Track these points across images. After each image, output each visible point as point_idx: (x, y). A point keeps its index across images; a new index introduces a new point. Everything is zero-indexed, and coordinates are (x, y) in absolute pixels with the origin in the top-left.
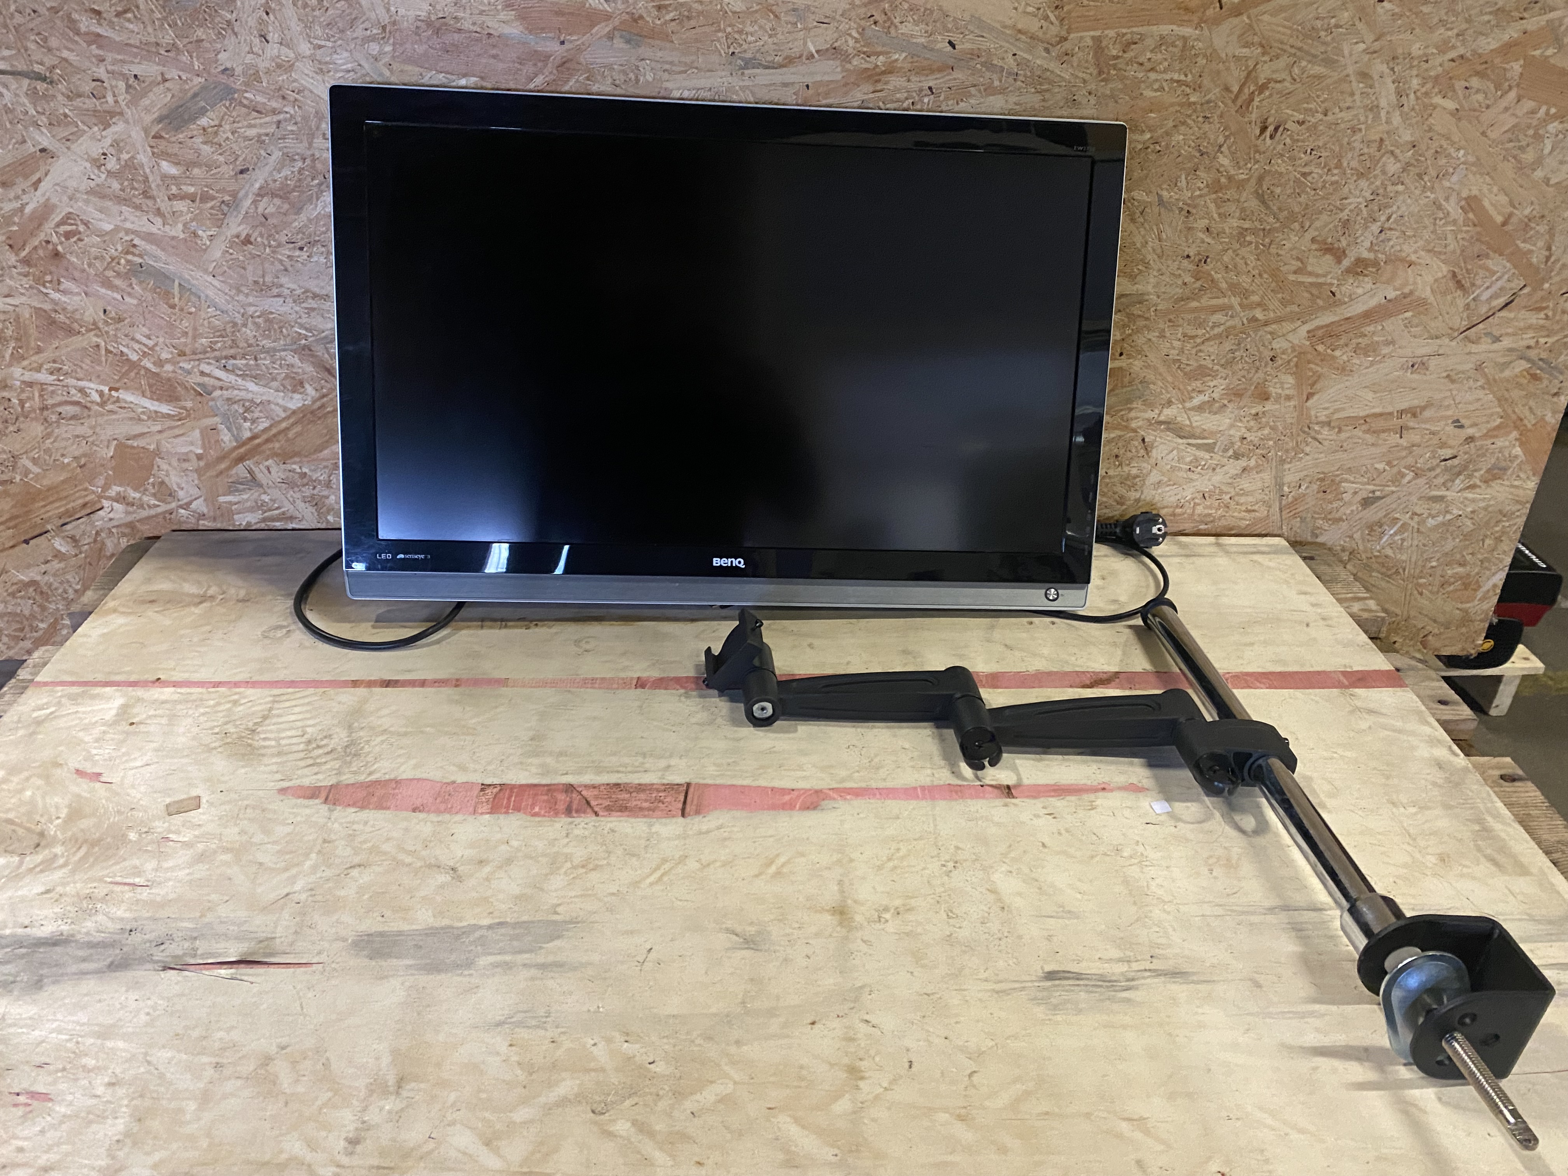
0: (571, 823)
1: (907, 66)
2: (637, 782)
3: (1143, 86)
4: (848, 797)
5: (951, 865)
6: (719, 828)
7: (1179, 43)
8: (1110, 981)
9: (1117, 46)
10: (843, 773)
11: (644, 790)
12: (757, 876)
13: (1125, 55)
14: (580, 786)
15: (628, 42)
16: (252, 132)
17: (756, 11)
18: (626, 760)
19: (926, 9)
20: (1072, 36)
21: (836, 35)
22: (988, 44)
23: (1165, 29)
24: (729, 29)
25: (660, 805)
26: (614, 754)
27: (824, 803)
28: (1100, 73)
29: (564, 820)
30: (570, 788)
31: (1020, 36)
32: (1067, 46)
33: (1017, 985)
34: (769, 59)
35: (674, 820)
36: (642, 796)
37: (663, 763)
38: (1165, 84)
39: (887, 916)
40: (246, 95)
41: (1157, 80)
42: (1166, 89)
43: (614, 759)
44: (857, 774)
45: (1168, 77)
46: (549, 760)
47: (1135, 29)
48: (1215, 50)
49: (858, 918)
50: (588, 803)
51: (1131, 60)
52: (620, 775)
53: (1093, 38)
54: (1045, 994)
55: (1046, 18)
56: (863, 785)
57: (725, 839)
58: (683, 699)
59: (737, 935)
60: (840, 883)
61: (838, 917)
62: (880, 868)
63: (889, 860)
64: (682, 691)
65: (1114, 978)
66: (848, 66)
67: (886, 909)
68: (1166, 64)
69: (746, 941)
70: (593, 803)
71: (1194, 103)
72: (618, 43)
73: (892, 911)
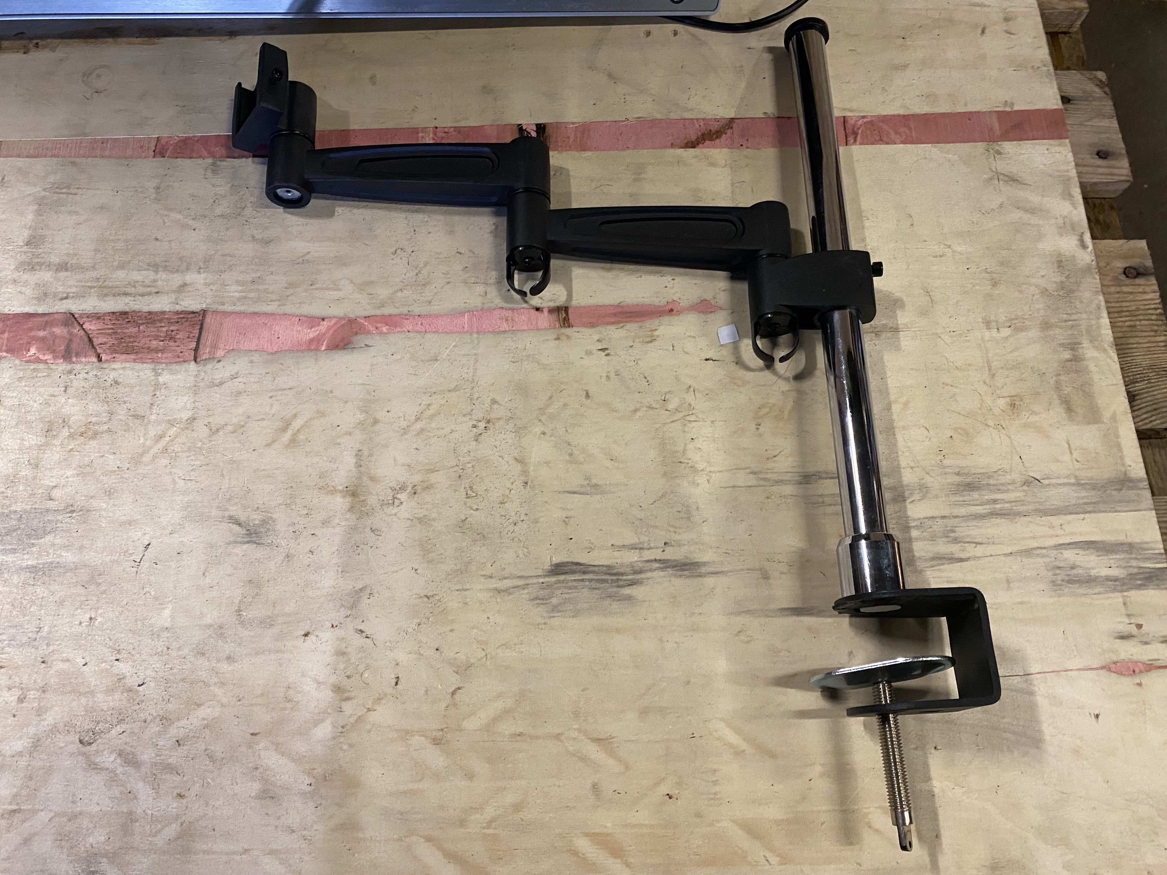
0: (70, 372)
2: (146, 309)
4: (385, 329)
5: (482, 425)
6: (234, 377)
8: (615, 574)
10: (383, 292)
11: (154, 322)
12: (268, 445)
14: (82, 316)
18: (136, 276)
25: (171, 343)
26: (122, 266)
27: (355, 339)
29: (62, 366)
30: (71, 319)
33: (521, 582)
35: (186, 365)
36: (152, 330)
37: (177, 279)
39: (403, 496)
43: (121, 274)
44: (399, 294)
46: (47, 276)
49: (372, 500)
50: (90, 340)
52: (127, 299)
54: (547, 592)
56: (404, 310)
57: (239, 393)
58: (209, 173)
59: (240, 525)
60: (359, 454)
61: (349, 499)
62: (405, 431)
63: (418, 419)
64: (210, 161)
65: (622, 570)
67: (403, 488)
69: (249, 533)
70: (96, 341)
73: (409, 489)
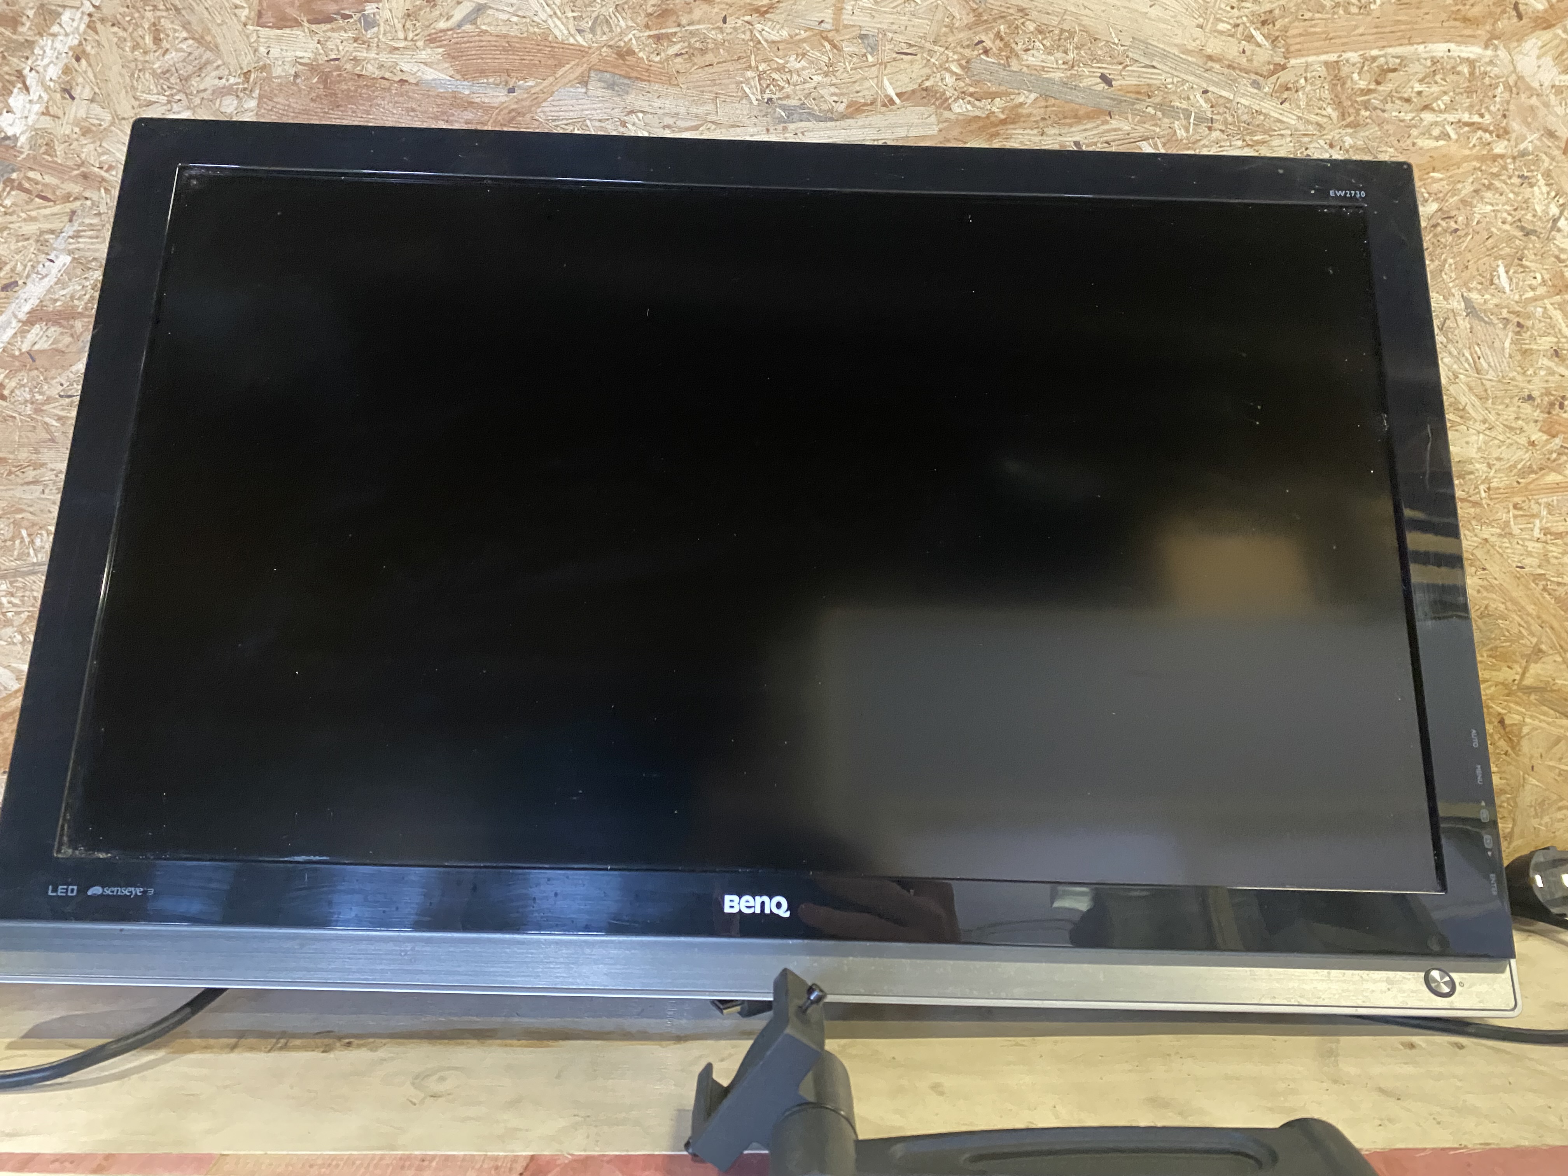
1: (1038, 113)
3: (1414, 132)
7: (1465, 69)
9: (1363, 76)
13: (1380, 88)
15: (611, 86)
16: (30, 229)
17: (804, 40)
19: (1062, 31)
20: (1293, 62)
21: (927, 71)
22: (1161, 76)
23: (1439, 49)
24: (762, 67)
28: (1343, 116)
31: (1210, 64)
32: (1285, 77)
34: (825, 107)
38: (1449, 129)
40: (31, 174)
41: (1436, 124)
42: (1454, 136)
45: (1451, 118)
47: (1390, 50)
48: (1520, 78)
51: (1390, 95)
53: (1326, 64)
55: (1250, 38)
66: (947, 114)
68: (1446, 98)
71: (1502, 156)
72: (596, 88)
